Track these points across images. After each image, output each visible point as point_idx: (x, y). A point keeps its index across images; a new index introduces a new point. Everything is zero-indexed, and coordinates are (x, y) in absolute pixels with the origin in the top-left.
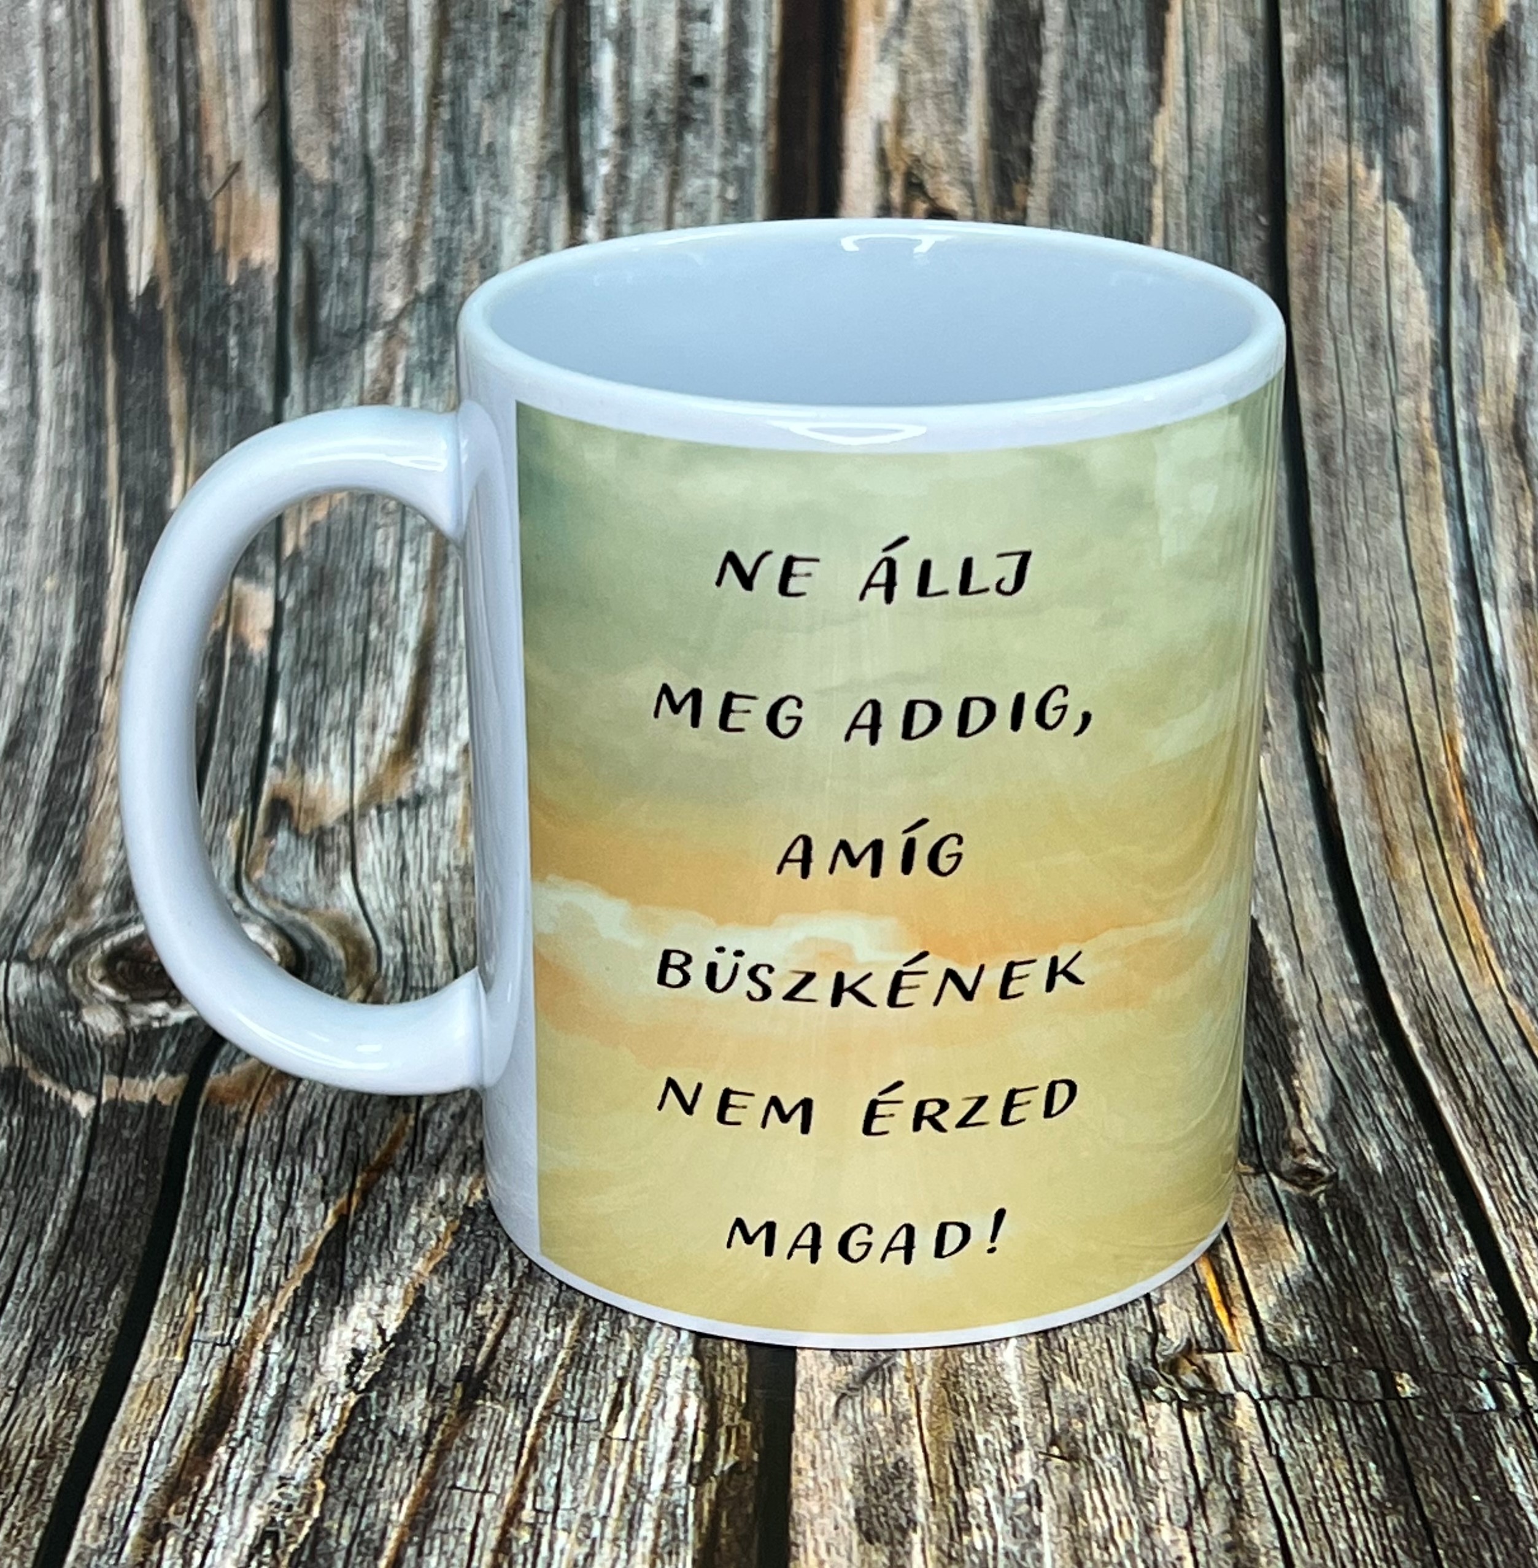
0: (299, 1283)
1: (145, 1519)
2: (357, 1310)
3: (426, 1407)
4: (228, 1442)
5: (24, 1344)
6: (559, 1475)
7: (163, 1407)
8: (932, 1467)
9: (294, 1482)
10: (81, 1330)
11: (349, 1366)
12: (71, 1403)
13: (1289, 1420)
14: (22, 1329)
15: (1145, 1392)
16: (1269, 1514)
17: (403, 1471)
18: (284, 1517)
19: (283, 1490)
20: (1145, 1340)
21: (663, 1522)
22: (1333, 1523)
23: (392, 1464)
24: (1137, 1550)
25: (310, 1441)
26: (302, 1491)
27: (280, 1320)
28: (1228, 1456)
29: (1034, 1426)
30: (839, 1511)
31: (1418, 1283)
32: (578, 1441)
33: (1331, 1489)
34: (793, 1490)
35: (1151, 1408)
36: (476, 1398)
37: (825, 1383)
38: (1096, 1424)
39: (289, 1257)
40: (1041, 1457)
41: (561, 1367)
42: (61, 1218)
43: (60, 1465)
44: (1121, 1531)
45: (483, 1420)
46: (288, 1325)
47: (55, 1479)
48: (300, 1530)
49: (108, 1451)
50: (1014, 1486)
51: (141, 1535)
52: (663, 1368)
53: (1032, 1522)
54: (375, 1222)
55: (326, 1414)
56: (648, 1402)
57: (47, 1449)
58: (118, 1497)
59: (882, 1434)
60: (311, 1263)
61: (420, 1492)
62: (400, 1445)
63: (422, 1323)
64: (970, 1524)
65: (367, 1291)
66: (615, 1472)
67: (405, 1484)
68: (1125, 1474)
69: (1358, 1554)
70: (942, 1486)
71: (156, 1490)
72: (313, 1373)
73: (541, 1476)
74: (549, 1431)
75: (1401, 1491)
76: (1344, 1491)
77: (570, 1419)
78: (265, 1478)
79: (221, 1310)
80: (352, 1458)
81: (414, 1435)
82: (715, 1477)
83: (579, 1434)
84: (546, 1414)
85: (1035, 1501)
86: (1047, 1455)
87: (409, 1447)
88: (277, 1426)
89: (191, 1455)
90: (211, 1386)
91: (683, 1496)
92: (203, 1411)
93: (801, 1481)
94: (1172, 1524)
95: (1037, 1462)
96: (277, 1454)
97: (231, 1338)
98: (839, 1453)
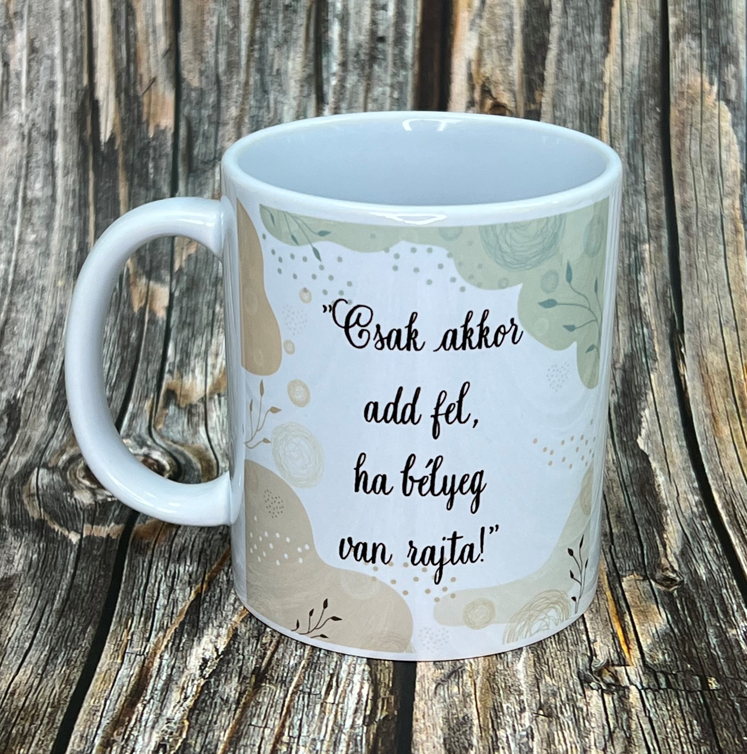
0: (177, 626)
1: (102, 737)
2: (205, 639)
3: (237, 687)
4: (143, 701)
5: (45, 653)
6: (301, 720)
7: (111, 684)
8: (481, 719)
9: (174, 721)
10: (72, 646)
11: (201, 666)
12: (68, 682)
13: (656, 699)
14: (44, 645)
15: (586, 685)
16: (644, 744)
17: (226, 716)
18: (169, 738)
19: (168, 724)
20: (586, 659)
21: (351, 743)
22: (675, 749)
23: (221, 714)
25: (182, 701)
26: (178, 725)
27: (168, 643)
28: (625, 716)
29: (531, 701)
30: (436, 739)
31: (721, 634)
32: (310, 704)
33: (675, 733)
34: (414, 729)
35: (588, 693)
36: (262, 682)
37: (430, 678)
38: (561, 700)
39: (172, 613)
40: (534, 715)
41: (303, 668)
42: (63, 592)
43: (62, 711)
44: (572, 751)
45: (265, 693)
46: (172, 646)
47: (60, 718)
48: (176, 744)
49: (85, 705)
50: (521, 729)
51: (101, 745)
52: (352, 669)
53: (529, 747)
54: (214, 597)
55: (189, 689)
56: (344, 686)
57: (56, 703)
58: (89, 727)
59: (457, 703)
60: (183, 616)
61: (234, 727)
62: (225, 704)
63: (236, 646)
64: (499, 747)
65: (210, 630)
66: (328, 719)
67: (227, 723)
68: (575, 724)
70: (486, 728)
71: (108, 724)
72: (183, 669)
73: (293, 720)
74: (297, 699)
75: (709, 735)
76: (681, 734)
77: (307, 693)
78: (160, 719)
79: (140, 638)
80: (202, 710)
81: (232, 699)
82: (376, 722)
83: (311, 700)
84: (295, 690)
85: (530, 736)
86: (537, 714)
87: (229, 705)
88: (166, 694)
89: (125, 707)
90: (135, 675)
91: (360, 730)
92: (131, 686)
93: (418, 725)
94: (597, 748)
95: (532, 718)
96: (166, 708)
97: (144, 652)
98: (436, 712)
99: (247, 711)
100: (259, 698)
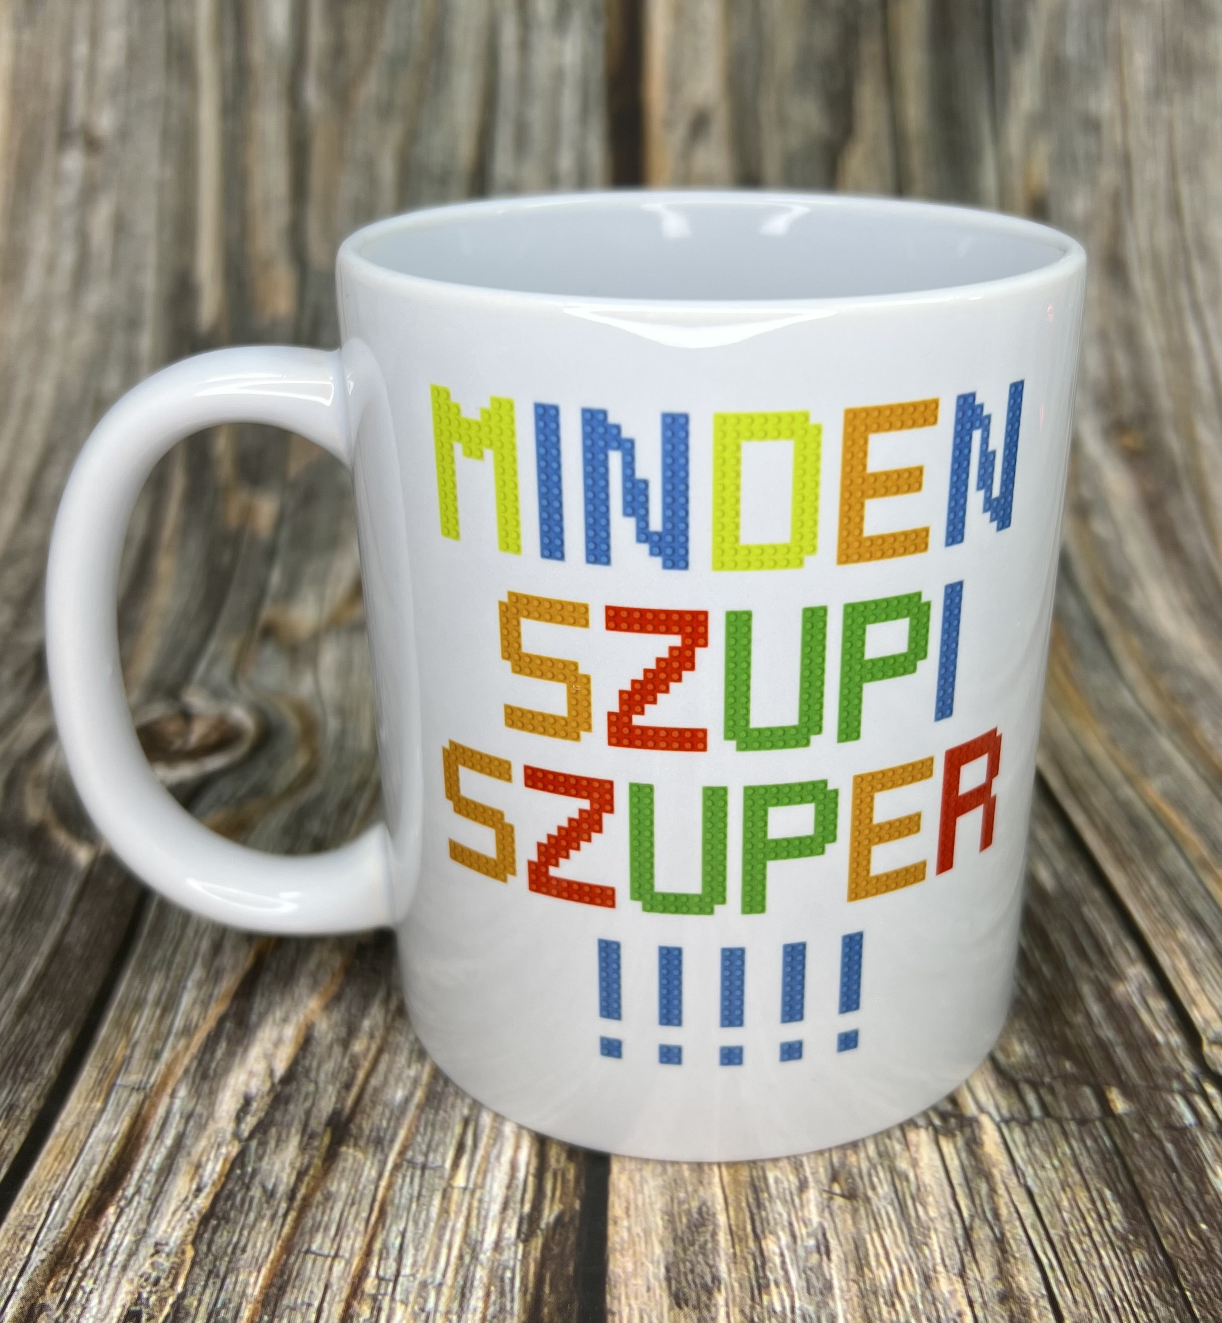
0: (213, 1024)
1: (23, 1298)
2: (255, 1051)
3: (296, 1159)
4: (119, 1201)
6: (403, 1235)
7: (73, 1160)
8: (732, 1213)
9: (167, 1249)
10: (27, 1075)
11: (238, 1113)
13: (1030, 1144)
16: (1031, 1253)
17: (266, 1231)
18: (150, 1292)
19: (156, 1258)
21: (493, 1288)
22: (1089, 1263)
23: (258, 1224)
24: (921, 1306)
25: (190, 1198)
26: (173, 1259)
28: (984, 1188)
30: (651, 1268)
31: (1105, 995)
32: (424, 1192)
33: (1078, 1220)
34: (610, 1244)
35: (912, 1137)
36: (341, 1144)
38: (869, 1158)
39: (210, 996)
40: (825, 1195)
41: (417, 1106)
42: (41, 962)
44: (903, 1281)
46: (197, 1069)
48: (161, 1311)
49: (13, 1214)
50: (804, 1231)
53: (823, 1275)
55: (209, 1167)
56: (487, 1144)
58: (6, 1271)
59: (687, 1174)
60: (228, 1003)
61: (278, 1259)
62: (268, 1202)
64: (768, 1280)
65: (267, 1029)
66: (453, 1231)
67: (265, 1250)
68: (899, 1212)
69: (1117, 1299)
70: (741, 1233)
71: (43, 1261)
72: (207, 1120)
73: (388, 1235)
74: (400, 1181)
75: (1139, 1221)
76: (1091, 1224)
77: (419, 1166)
78: (142, 1244)
79: (146, 1053)
80: (223, 1218)
81: (282, 1189)
82: (541, 1230)
83: (425, 1184)
84: (399, 1161)
85: (824, 1249)
86: (831, 1193)
87: (276, 1203)
88: (165, 1181)
89: (84, 1217)
90: (120, 1136)
91: (512, 1255)
92: (106, 1164)
93: (617, 1233)
94: (947, 1271)
95: (822, 1203)
96: (159, 1216)
97: (147, 1082)
98: (650, 1197)
99: (306, 1216)
100: (332, 1183)
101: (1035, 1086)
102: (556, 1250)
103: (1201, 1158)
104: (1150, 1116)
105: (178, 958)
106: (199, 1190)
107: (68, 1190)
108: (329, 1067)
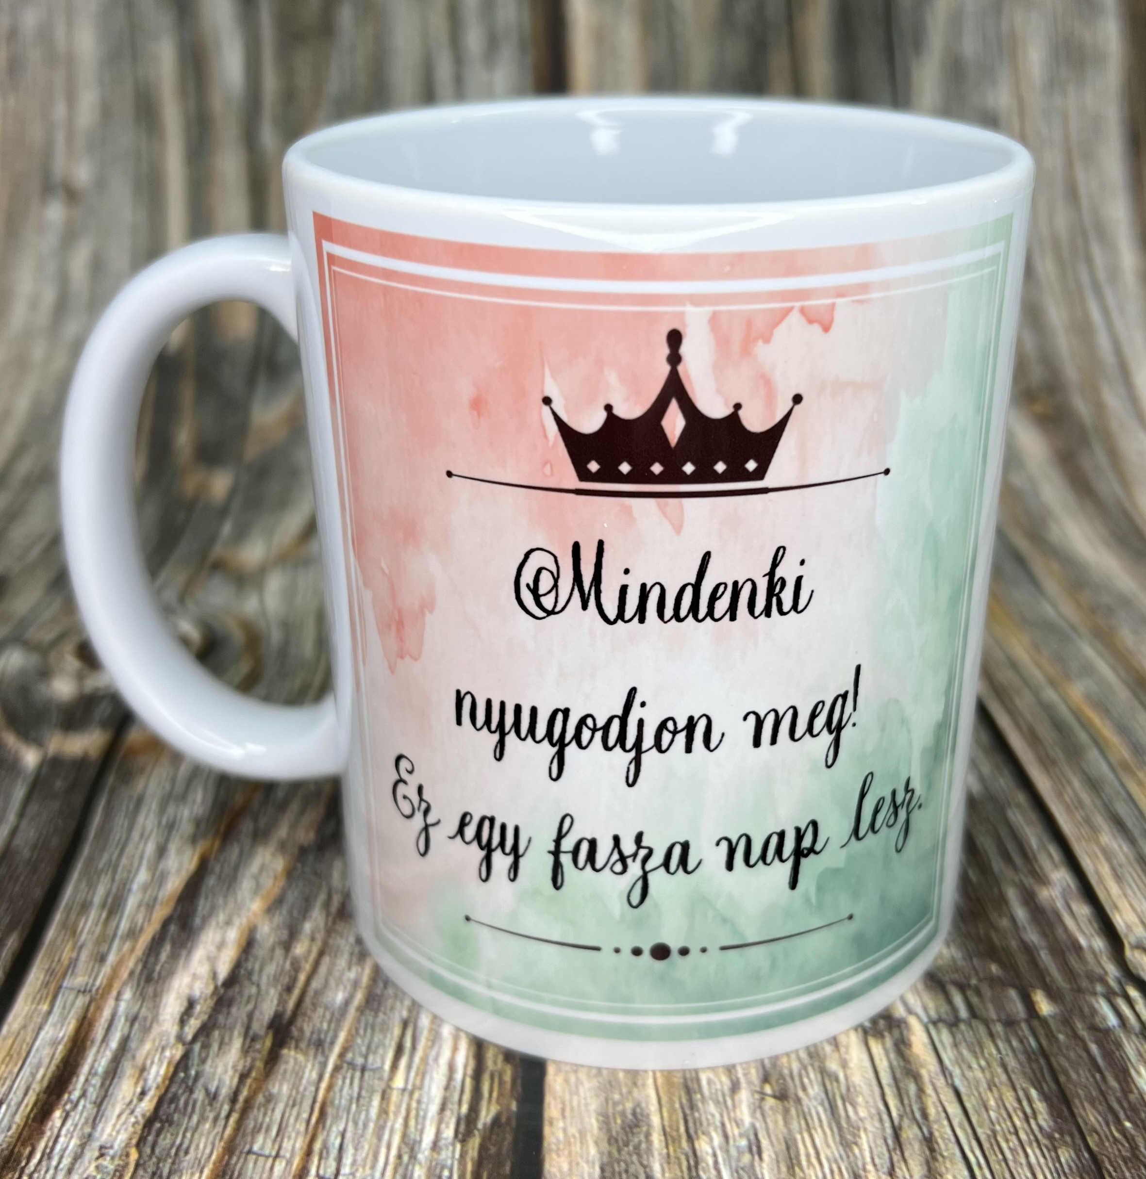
0: (158, 926)
2: (199, 954)
3: (238, 1061)
4: (65, 1104)
6: (344, 1134)
7: (20, 1064)
8: (665, 1114)
9: (111, 1152)
11: (181, 1016)
13: (957, 1046)
16: (958, 1151)
17: (209, 1133)
19: (100, 1161)
22: (1014, 1162)
23: (201, 1127)
25: (135, 1101)
26: (116, 1162)
28: (912, 1088)
30: (586, 1168)
31: (1030, 899)
32: (364, 1093)
33: (1004, 1120)
34: (546, 1144)
36: (282, 1047)
38: (799, 1058)
40: (757, 1096)
41: (357, 1009)
46: (141, 971)
50: (736, 1131)
53: (754, 1174)
54: (229, 865)
55: (154, 1070)
56: (426, 1046)
60: (172, 906)
61: (220, 1159)
62: (211, 1104)
65: (211, 932)
66: (392, 1131)
67: (208, 1151)
68: (829, 1113)
70: (674, 1134)
72: (152, 1023)
73: (328, 1135)
74: (340, 1082)
75: (1065, 1120)
76: (1018, 1123)
77: (359, 1068)
78: (87, 1147)
79: (92, 954)
80: (167, 1121)
81: (224, 1092)
82: (478, 1130)
83: (365, 1085)
84: (339, 1063)
85: (756, 1149)
86: (762, 1093)
87: (218, 1105)
88: (110, 1084)
89: (30, 1121)
90: (66, 1039)
91: (450, 1154)
92: (53, 1068)
93: (553, 1133)
94: (877, 1170)
95: (754, 1104)
96: (104, 1119)
97: (93, 985)
98: (585, 1099)
99: (248, 1118)
100: (274, 1086)
101: (962, 988)
102: (493, 1150)
103: (1125, 1058)
104: (1074, 1017)
105: (124, 861)
106: (143, 1093)
107: (15, 1093)
108: (271, 969)
